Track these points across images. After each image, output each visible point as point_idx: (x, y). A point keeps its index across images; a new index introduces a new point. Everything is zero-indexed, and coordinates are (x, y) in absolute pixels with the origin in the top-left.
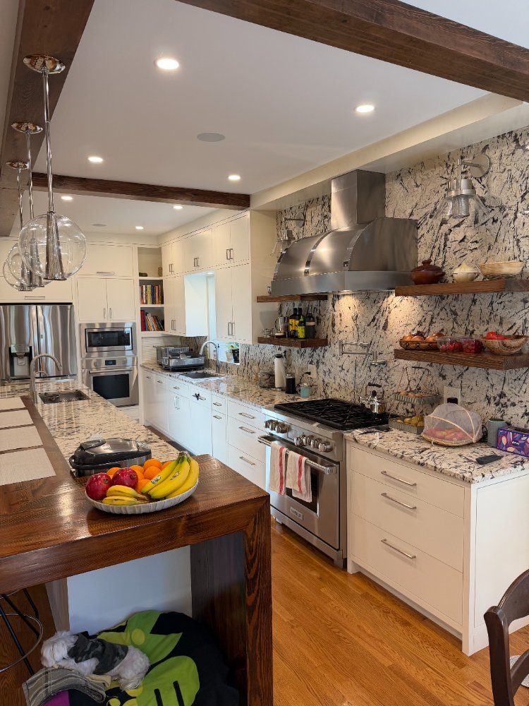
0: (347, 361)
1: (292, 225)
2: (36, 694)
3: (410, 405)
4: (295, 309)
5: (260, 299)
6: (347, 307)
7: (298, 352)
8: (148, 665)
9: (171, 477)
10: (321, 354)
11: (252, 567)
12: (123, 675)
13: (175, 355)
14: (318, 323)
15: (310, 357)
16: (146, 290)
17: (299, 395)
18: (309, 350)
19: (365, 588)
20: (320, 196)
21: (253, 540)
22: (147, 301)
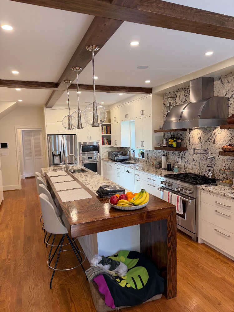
0: (196, 157)
1: (171, 100)
2: (91, 275)
3: (225, 175)
4: (172, 135)
5: (156, 131)
6: (196, 134)
7: (172, 153)
8: (127, 269)
9: (139, 197)
10: (184, 154)
11: (169, 232)
12: (119, 271)
13: (117, 155)
14: (182, 141)
15: (178, 155)
16: (104, 128)
17: (174, 171)
18: (177, 152)
19: (207, 249)
20: (184, 87)
21: (170, 223)
22: (104, 133)
